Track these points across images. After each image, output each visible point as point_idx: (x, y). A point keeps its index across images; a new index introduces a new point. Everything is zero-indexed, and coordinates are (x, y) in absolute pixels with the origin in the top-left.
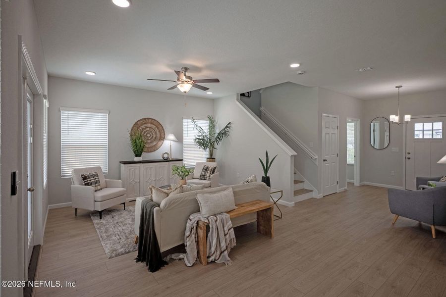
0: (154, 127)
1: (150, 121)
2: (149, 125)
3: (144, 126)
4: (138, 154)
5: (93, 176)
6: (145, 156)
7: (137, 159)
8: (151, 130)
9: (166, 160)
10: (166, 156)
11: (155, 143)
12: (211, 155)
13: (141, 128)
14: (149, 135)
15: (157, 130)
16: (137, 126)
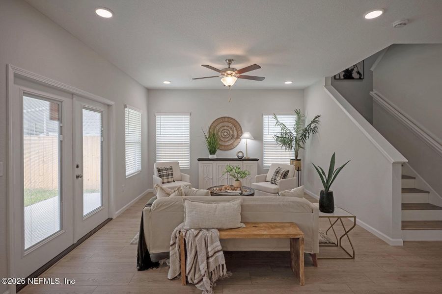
0: (230, 125)
1: (226, 119)
2: (226, 124)
3: (221, 125)
4: (212, 152)
5: (166, 169)
6: (219, 154)
7: (211, 157)
8: (228, 128)
9: (240, 159)
10: (240, 155)
11: (231, 142)
12: (296, 156)
13: (218, 128)
14: (225, 134)
15: (234, 129)
16: (214, 125)
